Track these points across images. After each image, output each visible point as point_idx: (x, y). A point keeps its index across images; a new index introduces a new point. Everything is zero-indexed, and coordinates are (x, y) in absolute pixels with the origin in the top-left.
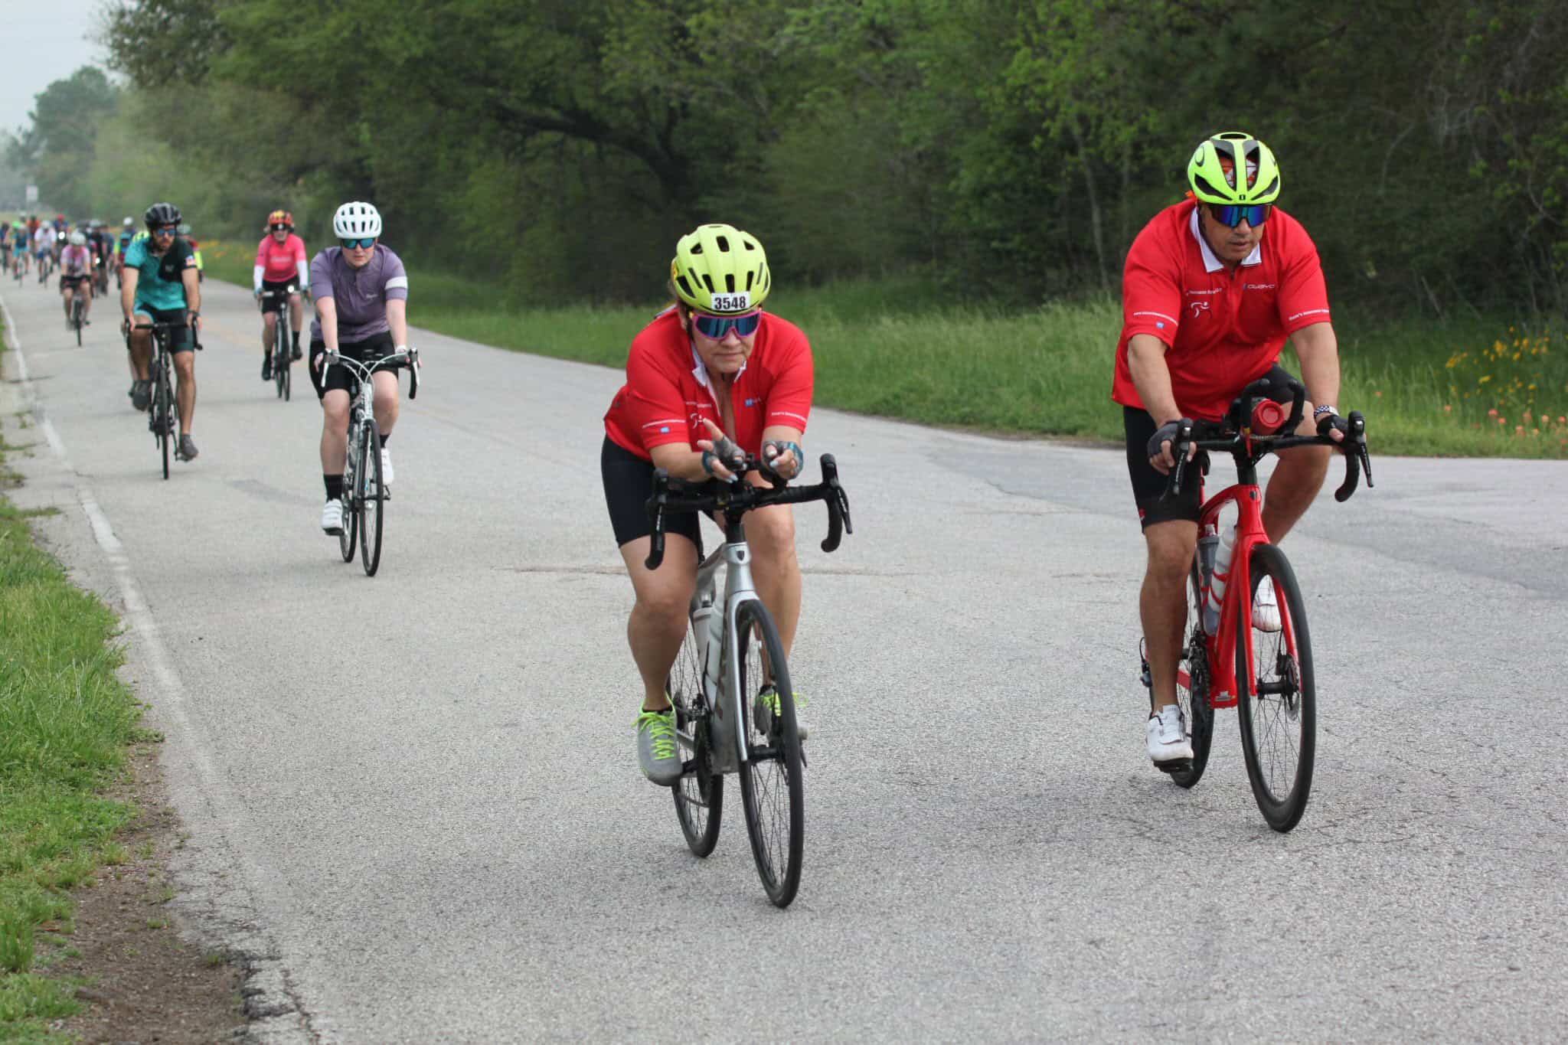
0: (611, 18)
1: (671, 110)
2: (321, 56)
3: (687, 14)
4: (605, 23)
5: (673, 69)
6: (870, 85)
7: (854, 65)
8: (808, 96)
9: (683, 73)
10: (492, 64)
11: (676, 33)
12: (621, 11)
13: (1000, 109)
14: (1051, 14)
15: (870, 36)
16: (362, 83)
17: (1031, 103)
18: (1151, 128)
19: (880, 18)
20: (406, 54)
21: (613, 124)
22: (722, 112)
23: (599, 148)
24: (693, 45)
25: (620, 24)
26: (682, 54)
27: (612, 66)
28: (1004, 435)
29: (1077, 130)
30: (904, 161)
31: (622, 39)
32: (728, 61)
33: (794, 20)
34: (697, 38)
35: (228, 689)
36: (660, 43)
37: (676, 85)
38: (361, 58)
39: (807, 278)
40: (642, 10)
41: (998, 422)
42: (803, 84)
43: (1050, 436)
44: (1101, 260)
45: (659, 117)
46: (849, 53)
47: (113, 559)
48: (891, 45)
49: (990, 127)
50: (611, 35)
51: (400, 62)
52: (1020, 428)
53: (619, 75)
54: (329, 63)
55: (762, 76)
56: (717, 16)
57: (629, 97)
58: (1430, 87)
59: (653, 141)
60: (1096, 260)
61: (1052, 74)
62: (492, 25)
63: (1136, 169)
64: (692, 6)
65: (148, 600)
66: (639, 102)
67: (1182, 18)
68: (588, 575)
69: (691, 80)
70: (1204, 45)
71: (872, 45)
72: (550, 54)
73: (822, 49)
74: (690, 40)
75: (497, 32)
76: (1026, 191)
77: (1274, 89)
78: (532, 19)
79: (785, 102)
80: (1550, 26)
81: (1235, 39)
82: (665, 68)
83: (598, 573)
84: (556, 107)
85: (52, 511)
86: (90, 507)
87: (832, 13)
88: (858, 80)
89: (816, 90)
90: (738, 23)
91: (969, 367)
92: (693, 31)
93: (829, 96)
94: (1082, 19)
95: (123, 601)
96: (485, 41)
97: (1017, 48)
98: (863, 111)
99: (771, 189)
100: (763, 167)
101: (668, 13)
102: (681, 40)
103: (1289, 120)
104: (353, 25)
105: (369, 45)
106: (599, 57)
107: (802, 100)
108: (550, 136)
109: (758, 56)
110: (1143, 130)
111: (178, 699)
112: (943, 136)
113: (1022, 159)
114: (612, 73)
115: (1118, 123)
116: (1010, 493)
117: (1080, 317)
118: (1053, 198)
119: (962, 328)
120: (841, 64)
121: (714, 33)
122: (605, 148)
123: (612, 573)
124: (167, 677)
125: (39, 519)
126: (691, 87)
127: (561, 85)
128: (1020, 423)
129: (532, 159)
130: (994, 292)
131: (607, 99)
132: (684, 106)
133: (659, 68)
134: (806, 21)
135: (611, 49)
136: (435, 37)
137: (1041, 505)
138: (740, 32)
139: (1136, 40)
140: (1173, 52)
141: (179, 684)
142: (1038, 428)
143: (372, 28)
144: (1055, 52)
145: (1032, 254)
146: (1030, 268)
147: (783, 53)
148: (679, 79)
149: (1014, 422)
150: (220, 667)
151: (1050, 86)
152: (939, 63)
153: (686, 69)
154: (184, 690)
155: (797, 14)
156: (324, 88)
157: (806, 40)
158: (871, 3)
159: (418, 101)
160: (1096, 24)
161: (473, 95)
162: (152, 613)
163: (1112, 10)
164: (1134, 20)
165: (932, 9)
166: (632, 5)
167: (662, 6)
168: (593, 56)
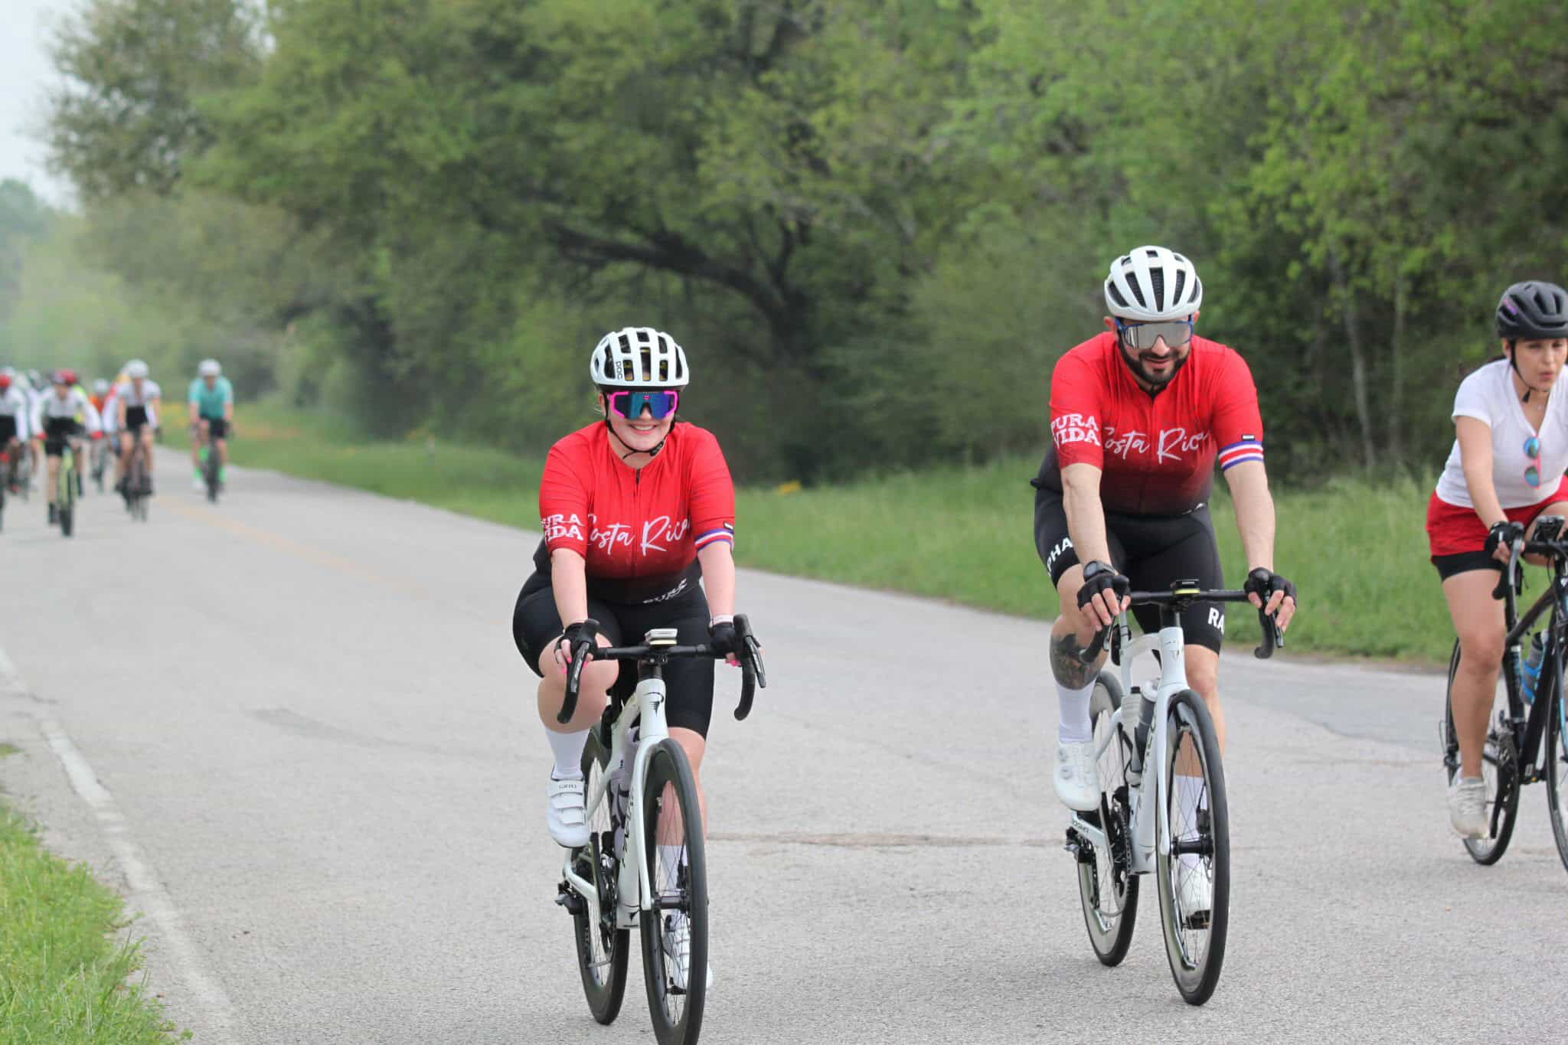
0: (711, 113)
1: (787, 233)
2: (330, 159)
3: (812, 108)
4: (701, 118)
5: (793, 180)
6: (1049, 201)
8: (973, 216)
9: (806, 186)
10: (555, 171)
11: (796, 133)
12: (723, 103)
13: (1239, 229)
14: (1316, 100)
15: (1058, 136)
16: (383, 196)
17: (1281, 218)
18: (1447, 251)
19: (1073, 110)
20: (441, 158)
21: (711, 254)
22: (855, 237)
23: (687, 288)
24: (817, 149)
25: (723, 122)
26: (804, 161)
27: (713, 175)
29: (1340, 257)
31: (725, 140)
32: (865, 169)
33: (955, 114)
34: (823, 140)
35: (298, 1008)
36: (775, 146)
37: (797, 202)
38: (384, 163)
39: (968, 453)
40: (752, 102)
42: (965, 200)
43: (1359, 658)
44: (1366, 429)
45: (771, 244)
46: (1026, 163)
47: (103, 816)
48: (1082, 150)
49: (1225, 256)
50: (711, 135)
51: (433, 167)
52: (1317, 648)
53: (721, 187)
54: (340, 168)
56: (849, 108)
57: (732, 217)
59: (760, 272)
60: (1358, 429)
61: (1306, 182)
62: (553, 119)
63: (1416, 309)
64: (817, 97)
65: (160, 874)
66: (748, 220)
67: (1494, 108)
68: (790, 846)
69: (815, 194)
71: (1053, 149)
72: (629, 159)
73: (996, 153)
74: (814, 143)
75: (560, 129)
76: (1265, 339)
78: (607, 112)
79: (938, 223)
82: (780, 179)
83: (803, 843)
84: (637, 229)
86: (60, 744)
87: (1006, 106)
88: (1035, 195)
89: (985, 208)
90: (881, 119)
92: (821, 130)
93: (991, 217)
94: (1355, 108)
95: (124, 876)
96: (543, 141)
97: (1269, 145)
98: (1045, 235)
99: (922, 337)
100: (909, 307)
101: (789, 107)
102: (803, 144)
104: (372, 118)
105: (393, 145)
106: (694, 164)
107: (965, 220)
108: (626, 269)
109: (902, 166)
110: (1438, 257)
111: (227, 1023)
113: (1260, 297)
114: (711, 186)
115: (1396, 247)
116: (1346, 735)
117: (1386, 498)
118: (1301, 348)
120: (1015, 174)
121: (846, 133)
122: (695, 283)
123: (824, 843)
124: (205, 989)
126: (815, 204)
127: (644, 200)
128: (1316, 642)
129: (598, 300)
131: (701, 220)
132: (804, 228)
133: (774, 180)
134: (971, 115)
135: (711, 153)
136: (479, 135)
137: (1398, 752)
138: (880, 132)
140: (1486, 149)
141: (225, 1000)
142: (1341, 647)
143: (397, 122)
144: (1315, 155)
147: (938, 159)
148: (799, 194)
149: (1307, 639)
150: (282, 975)
151: (1311, 197)
152: (1155, 169)
153: (808, 180)
154: (232, 1009)
155: (958, 106)
156: (333, 201)
157: (970, 141)
158: (1057, 93)
159: (456, 220)
160: (1372, 112)
161: (533, 213)
162: (170, 893)
163: (1398, 95)
164: (1424, 108)
165: (1143, 96)
166: (739, 96)
167: (778, 97)
168: (686, 161)
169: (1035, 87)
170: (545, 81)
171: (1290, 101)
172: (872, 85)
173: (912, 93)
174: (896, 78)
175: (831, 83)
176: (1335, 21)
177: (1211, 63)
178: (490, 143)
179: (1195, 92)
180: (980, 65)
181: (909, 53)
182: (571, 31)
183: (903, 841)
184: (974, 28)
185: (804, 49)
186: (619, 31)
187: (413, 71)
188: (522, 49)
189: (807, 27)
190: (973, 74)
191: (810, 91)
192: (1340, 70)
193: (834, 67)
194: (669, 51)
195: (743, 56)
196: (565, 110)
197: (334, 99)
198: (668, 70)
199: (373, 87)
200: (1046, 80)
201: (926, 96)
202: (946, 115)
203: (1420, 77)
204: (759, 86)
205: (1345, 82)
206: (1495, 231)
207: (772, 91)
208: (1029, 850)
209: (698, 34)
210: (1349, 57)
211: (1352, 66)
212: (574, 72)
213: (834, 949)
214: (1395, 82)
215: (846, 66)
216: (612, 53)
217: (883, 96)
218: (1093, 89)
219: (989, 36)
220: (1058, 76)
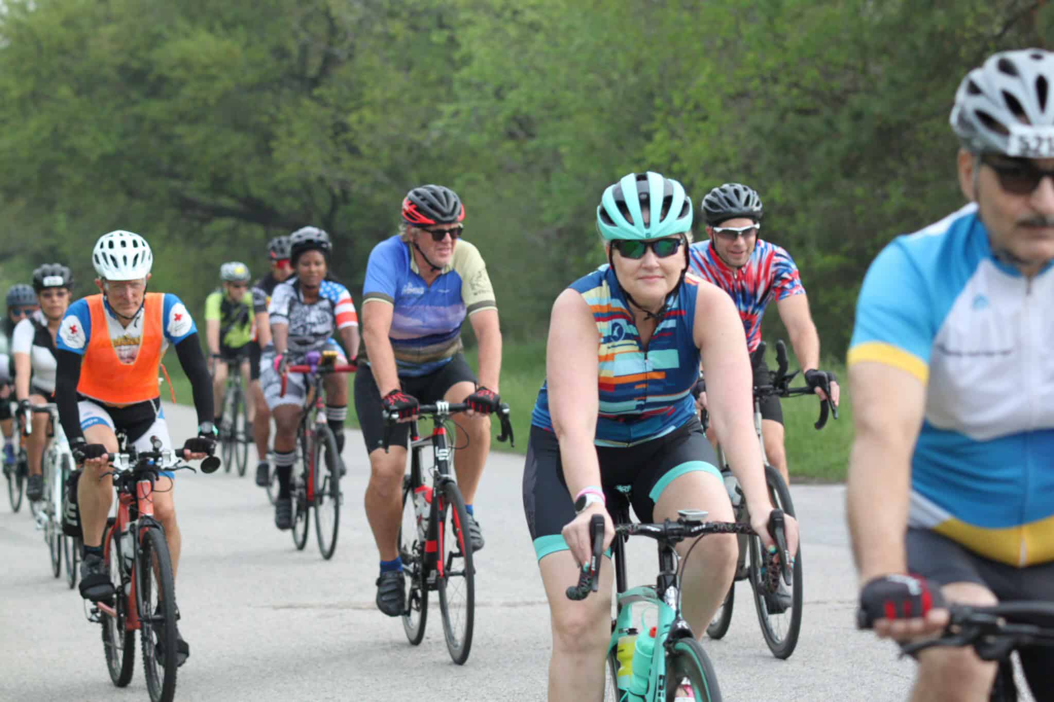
0: (281, 117)
1: (334, 197)
2: (24, 154)
3: (348, 112)
4: (274, 120)
5: (337, 160)
6: (510, 170)
7: (498, 154)
8: (458, 182)
9: (345, 164)
10: (176, 158)
11: (338, 129)
12: (288, 110)
14: (686, 101)
15: (515, 127)
16: (60, 178)
19: (525, 109)
20: (99, 151)
22: (379, 198)
23: (266, 233)
24: (352, 139)
25: (288, 122)
26: (344, 147)
27: (283, 158)
30: (547, 238)
31: (291, 134)
32: (385, 152)
33: (445, 114)
34: (357, 133)
36: (324, 139)
37: (340, 175)
38: (61, 155)
40: (308, 108)
42: (452, 172)
45: (323, 204)
46: (493, 146)
48: (531, 136)
50: (281, 131)
51: (94, 157)
53: (288, 166)
54: (31, 160)
55: (413, 166)
56: (374, 113)
57: (297, 186)
61: (682, 155)
62: (174, 124)
64: (352, 104)
66: (307, 189)
67: (807, 102)
69: (352, 170)
70: (829, 123)
71: (511, 135)
72: (226, 149)
73: (472, 139)
74: (350, 135)
75: (179, 130)
78: (210, 118)
81: (858, 116)
82: (329, 160)
84: (233, 196)
87: (479, 107)
88: (500, 167)
89: (466, 176)
90: (396, 118)
92: (356, 127)
93: (476, 181)
94: (713, 103)
96: (168, 139)
97: (656, 130)
98: (507, 193)
101: (333, 111)
102: (343, 136)
103: (901, 190)
104: (51, 125)
105: (66, 144)
106: (269, 151)
108: (225, 223)
109: (410, 150)
114: (281, 166)
120: (486, 153)
121: (372, 128)
122: (272, 231)
126: (352, 176)
127: (237, 176)
129: (209, 244)
131: (275, 189)
132: (345, 193)
133: (324, 160)
134: (456, 114)
135: (281, 144)
136: (124, 135)
138: (395, 127)
140: (802, 129)
143: (69, 128)
144: (687, 136)
147: (434, 144)
148: (341, 169)
151: (685, 165)
152: (580, 148)
153: (347, 160)
155: (447, 109)
156: (26, 182)
157: (455, 132)
158: (513, 98)
159: (110, 193)
160: (725, 107)
163: (742, 95)
164: (760, 103)
165: (571, 99)
166: (299, 105)
167: (326, 105)
168: (265, 149)
169: (499, 94)
170: (168, 97)
171: (669, 100)
172: (389, 94)
173: (416, 100)
174: (405, 90)
175: (361, 95)
176: (697, 46)
177: (615, 76)
178: (131, 140)
179: (606, 95)
180: (461, 80)
181: (413, 73)
182: (185, 63)
184: (457, 56)
185: (342, 72)
186: (216, 63)
187: (78, 93)
188: (151, 77)
189: (343, 56)
190: (456, 86)
191: (348, 100)
192: (702, 80)
193: (362, 84)
194: (251, 76)
195: (301, 77)
196: (182, 117)
197: (25, 114)
198: (252, 88)
199: (51, 105)
200: (505, 89)
201: (425, 102)
202: (439, 115)
203: (756, 83)
204: (312, 98)
205: (706, 87)
206: (809, 185)
207: (320, 101)
208: (506, 609)
209: (271, 64)
210: (708, 70)
211: (712, 77)
212: (187, 92)
213: (376, 680)
214: (740, 87)
215: (371, 83)
216: (213, 78)
217: (395, 101)
218: (537, 94)
219: (467, 60)
220: (514, 86)
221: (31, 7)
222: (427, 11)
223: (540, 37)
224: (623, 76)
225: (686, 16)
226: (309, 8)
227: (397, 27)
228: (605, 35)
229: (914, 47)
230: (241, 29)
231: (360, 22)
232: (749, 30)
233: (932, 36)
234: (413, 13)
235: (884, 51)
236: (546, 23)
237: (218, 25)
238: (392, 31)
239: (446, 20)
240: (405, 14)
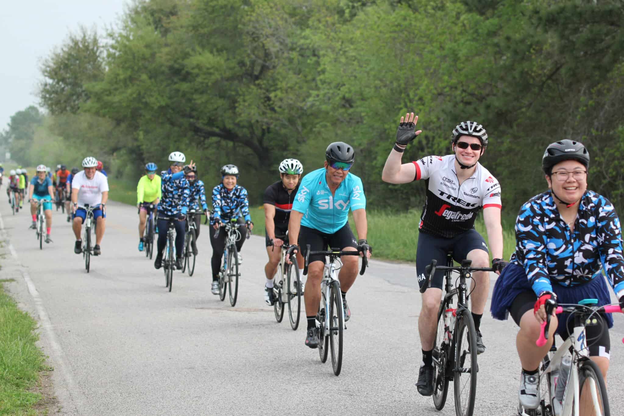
0: (240, 93)
1: (263, 130)
2: (124, 104)
3: (270, 92)
4: (238, 94)
5: (264, 113)
6: (342, 122)
7: (336, 114)
8: (318, 126)
9: (268, 115)
10: (193, 109)
11: (266, 99)
12: (244, 90)
14: (416, 95)
15: (343, 102)
16: (140, 115)
19: (347, 95)
20: (158, 104)
21: (240, 135)
22: (283, 131)
23: (234, 144)
24: (273, 104)
25: (244, 95)
26: (268, 108)
27: (240, 111)
28: (392, 262)
29: (424, 142)
31: (244, 101)
32: (286, 111)
33: (313, 95)
34: (274, 102)
35: (80, 351)
36: (260, 103)
37: (265, 120)
38: (141, 105)
40: (253, 89)
41: (389, 256)
42: (317, 121)
43: (410, 262)
45: (258, 132)
46: (334, 109)
47: (35, 299)
48: (351, 106)
49: (390, 140)
50: (240, 99)
51: (156, 107)
52: (398, 259)
53: (243, 115)
54: (128, 106)
55: (300, 117)
56: (282, 92)
57: (246, 124)
58: (565, 128)
59: (256, 142)
62: (192, 94)
64: (272, 89)
65: (49, 315)
66: (251, 126)
67: (468, 98)
69: (271, 118)
70: (475, 109)
71: (344, 106)
72: (215, 106)
73: (324, 107)
74: (271, 102)
75: (195, 96)
77: (502, 127)
78: (209, 92)
79: (309, 128)
80: (613, 105)
81: (488, 107)
82: (261, 113)
84: (217, 127)
85: (12, 280)
86: (27, 279)
87: (328, 93)
88: (338, 120)
89: (321, 124)
90: (291, 96)
91: (379, 235)
92: (273, 98)
93: (325, 126)
94: (428, 98)
95: (39, 315)
96: (190, 100)
97: (401, 109)
98: (339, 132)
100: (299, 153)
101: (264, 91)
102: (268, 102)
103: (508, 141)
104: (137, 92)
105: (144, 100)
106: (235, 108)
107: (315, 127)
108: (214, 139)
109: (298, 109)
111: (60, 354)
112: (371, 143)
114: (240, 114)
115: (442, 140)
116: (393, 284)
119: (376, 219)
120: (331, 113)
121: (281, 100)
122: (236, 144)
124: (55, 346)
125: (7, 283)
126: (272, 121)
127: (220, 119)
128: (398, 257)
129: (207, 148)
130: (390, 205)
131: (238, 125)
132: (268, 128)
133: (259, 113)
134: (318, 96)
135: (240, 105)
136: (170, 98)
137: (405, 289)
138: (291, 99)
139: (449, 106)
140: (463, 112)
141: (60, 349)
143: (145, 93)
144: (416, 110)
145: (405, 191)
146: (404, 196)
147: (308, 109)
148: (266, 118)
149: (395, 256)
150: (77, 343)
152: (370, 114)
153: (269, 114)
154: (62, 351)
155: (314, 93)
156: (125, 117)
157: (317, 103)
158: (344, 89)
159: (162, 123)
160: (433, 99)
161: (185, 121)
162: (50, 320)
163: (440, 94)
164: (448, 98)
165: (368, 92)
166: (249, 87)
167: (261, 88)
168: (233, 107)
169: (338, 86)
170: (190, 82)
171: (408, 95)
172: (289, 85)
173: (301, 88)
174: (296, 83)
175: (277, 85)
176: (422, 72)
177: (388, 82)
178: (175, 99)
180: (321, 80)
181: (301, 76)
182: (199, 67)
183: (256, 310)
184: (319, 69)
185: (269, 73)
186: (213, 67)
187: (150, 78)
188: (184, 72)
189: (271, 67)
190: (319, 83)
191: (272, 86)
193: (278, 79)
194: (228, 74)
195: (251, 75)
196: (196, 90)
197: (126, 86)
198: (228, 79)
199: (138, 83)
200: (340, 85)
201: (305, 89)
203: (447, 89)
204: (255, 85)
205: (424, 90)
207: (259, 86)
209: (237, 68)
210: (426, 82)
211: (427, 85)
212: (199, 79)
214: (440, 91)
215: (281, 79)
216: (211, 74)
217: (291, 88)
218: (353, 89)
219: (323, 71)
220: (344, 85)
221: (131, 38)
222: (308, 48)
223: (355, 63)
224: (391, 82)
225: (417, 59)
226: (255, 44)
227: (294, 55)
228: (382, 64)
229: (514, 78)
230: (225, 52)
231: (278, 51)
232: (444, 65)
233: (522, 73)
234: (302, 49)
235: (502, 79)
236: (359, 57)
237: (215, 50)
238: (292, 56)
239: (316, 53)
240: (298, 49)
